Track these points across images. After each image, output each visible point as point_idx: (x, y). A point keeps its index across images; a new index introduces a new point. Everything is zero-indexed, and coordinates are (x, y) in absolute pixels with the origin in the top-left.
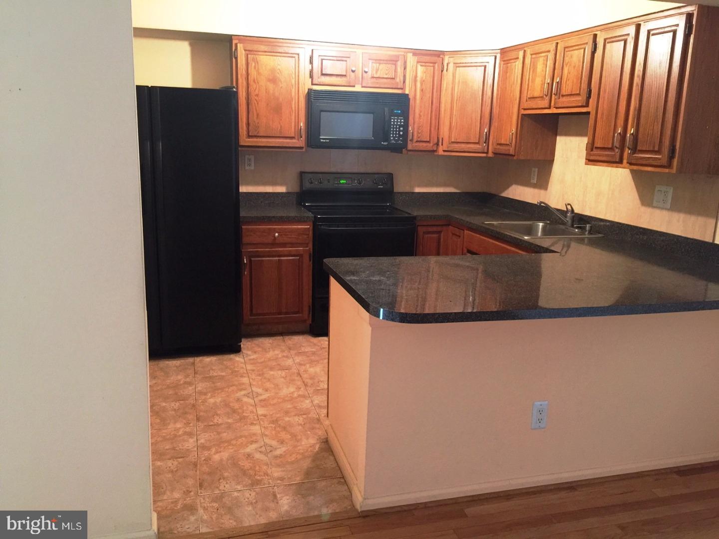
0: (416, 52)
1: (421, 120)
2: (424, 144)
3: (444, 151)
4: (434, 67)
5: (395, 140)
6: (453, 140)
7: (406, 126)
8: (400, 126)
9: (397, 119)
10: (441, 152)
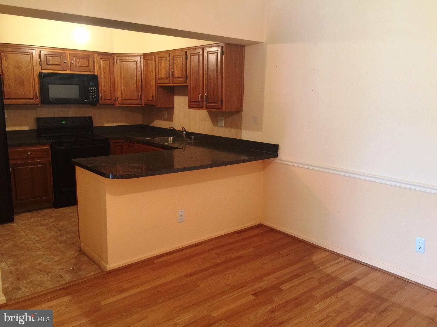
0: (99, 54)
1: (105, 88)
2: (108, 101)
3: (119, 104)
4: (109, 61)
5: (93, 99)
6: (123, 98)
7: (97, 91)
8: (95, 91)
9: (93, 88)
10: (117, 105)
